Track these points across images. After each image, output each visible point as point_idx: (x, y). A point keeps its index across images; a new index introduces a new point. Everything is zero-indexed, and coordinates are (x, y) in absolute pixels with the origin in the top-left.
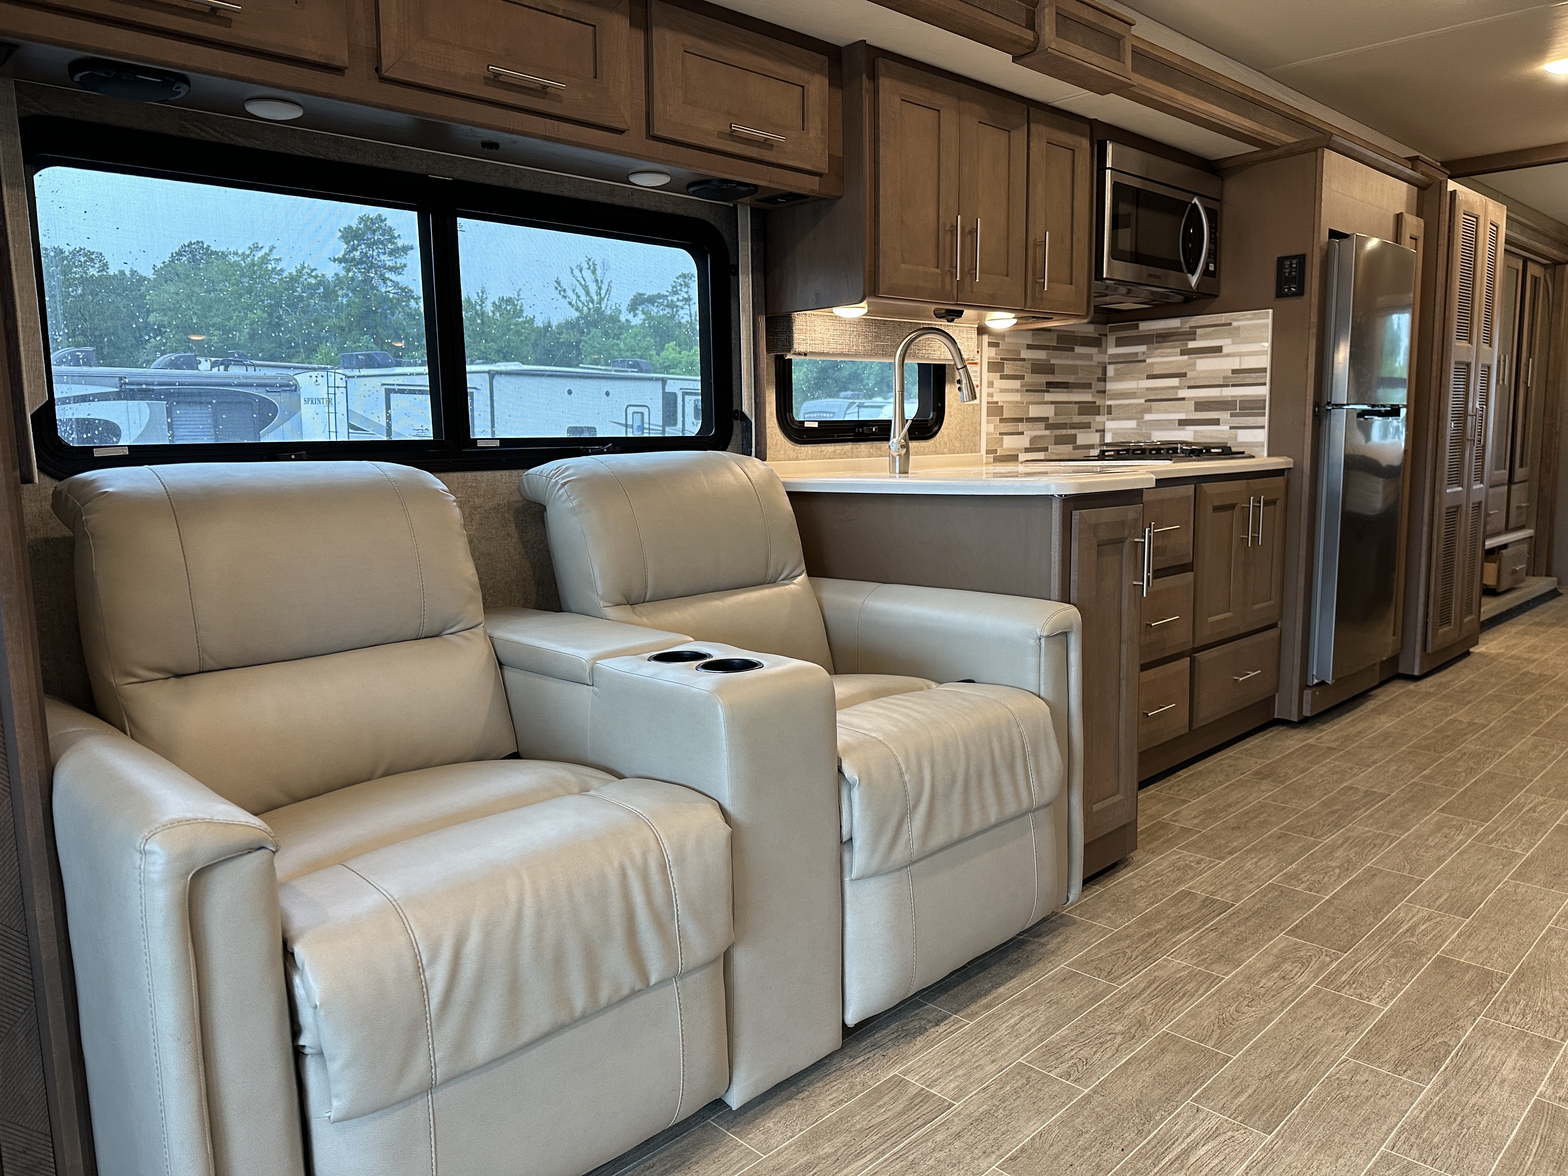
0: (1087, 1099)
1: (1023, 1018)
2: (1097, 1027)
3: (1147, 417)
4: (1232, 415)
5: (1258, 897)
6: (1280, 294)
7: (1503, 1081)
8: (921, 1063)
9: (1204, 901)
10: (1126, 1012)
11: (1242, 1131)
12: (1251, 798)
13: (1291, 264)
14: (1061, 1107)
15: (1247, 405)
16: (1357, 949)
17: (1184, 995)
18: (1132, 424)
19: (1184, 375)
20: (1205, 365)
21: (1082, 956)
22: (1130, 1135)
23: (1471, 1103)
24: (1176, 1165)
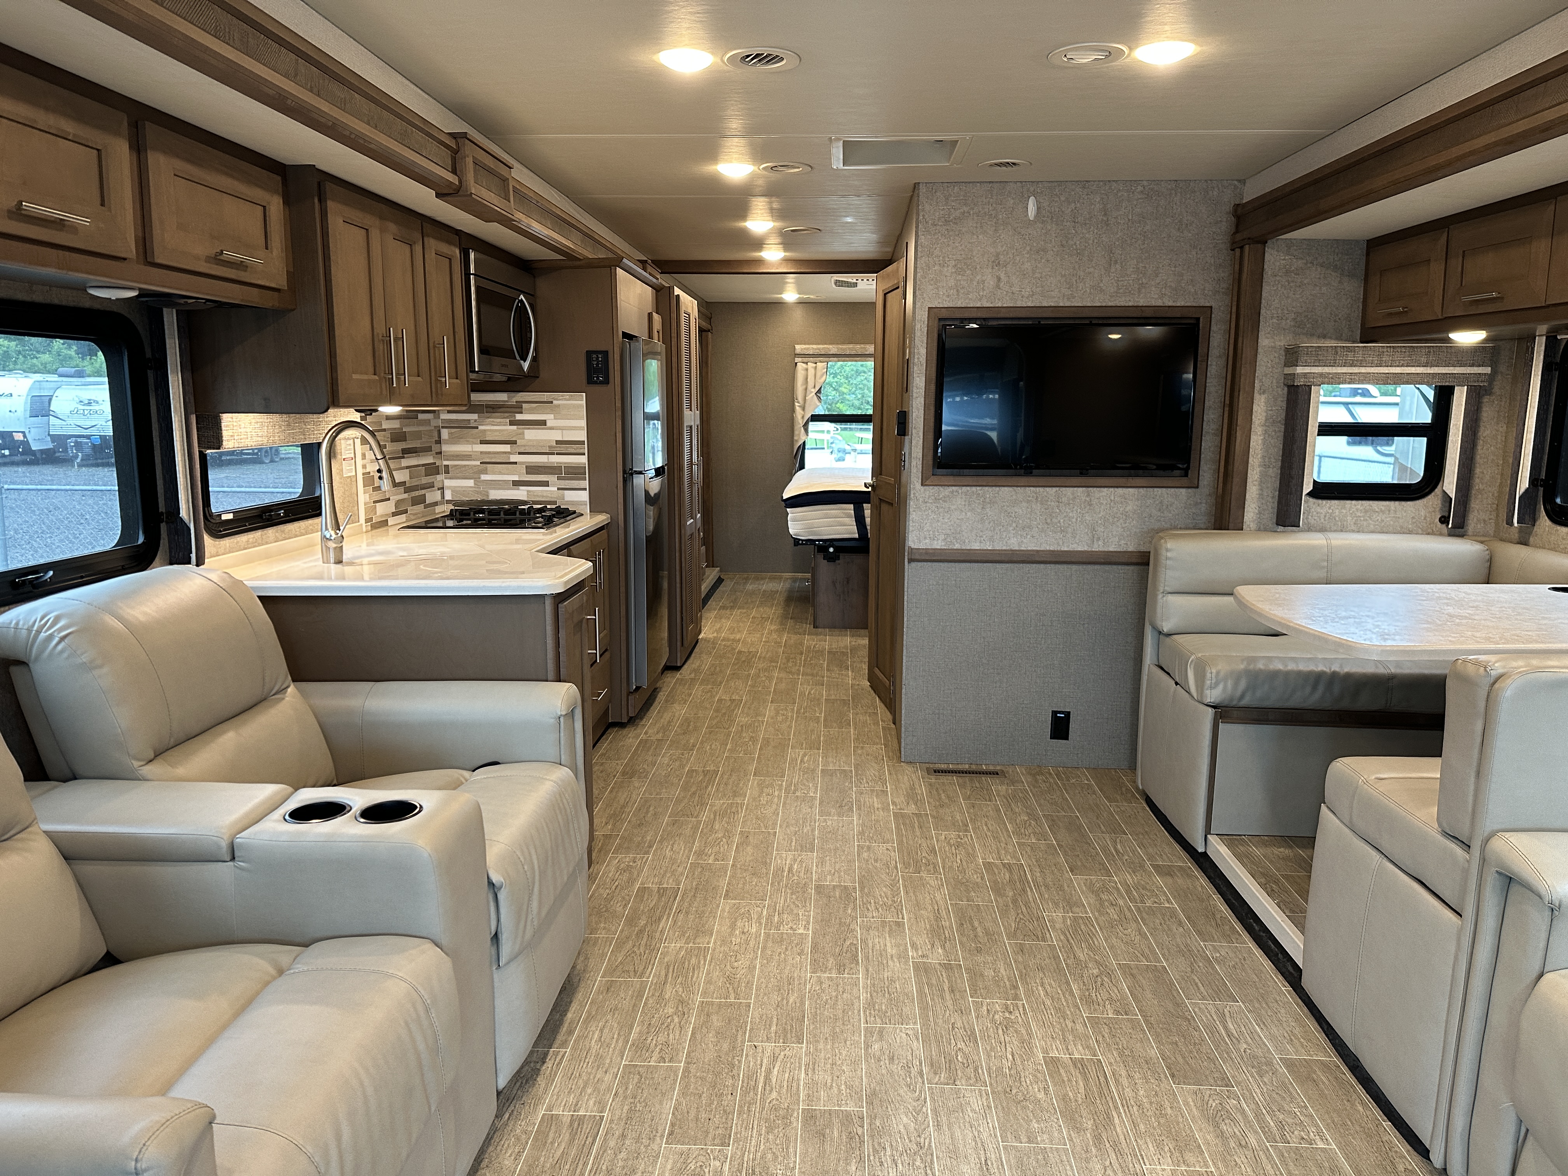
0: (686, 1070)
1: (602, 1031)
2: (656, 1016)
3: (484, 477)
4: (558, 479)
5: (690, 876)
6: (590, 381)
7: (892, 956)
8: (555, 1097)
9: (658, 891)
10: (667, 997)
11: (788, 1049)
12: (634, 796)
13: (598, 358)
14: (675, 1083)
15: (571, 471)
16: (770, 896)
17: (694, 969)
18: (470, 483)
19: (515, 442)
20: (531, 435)
21: (607, 965)
22: (730, 1082)
23: (886, 977)
24: (768, 1088)
